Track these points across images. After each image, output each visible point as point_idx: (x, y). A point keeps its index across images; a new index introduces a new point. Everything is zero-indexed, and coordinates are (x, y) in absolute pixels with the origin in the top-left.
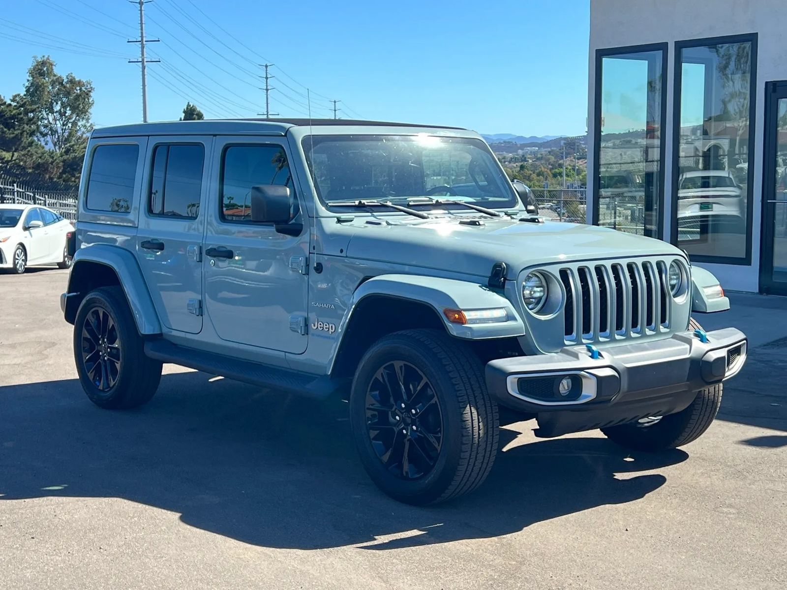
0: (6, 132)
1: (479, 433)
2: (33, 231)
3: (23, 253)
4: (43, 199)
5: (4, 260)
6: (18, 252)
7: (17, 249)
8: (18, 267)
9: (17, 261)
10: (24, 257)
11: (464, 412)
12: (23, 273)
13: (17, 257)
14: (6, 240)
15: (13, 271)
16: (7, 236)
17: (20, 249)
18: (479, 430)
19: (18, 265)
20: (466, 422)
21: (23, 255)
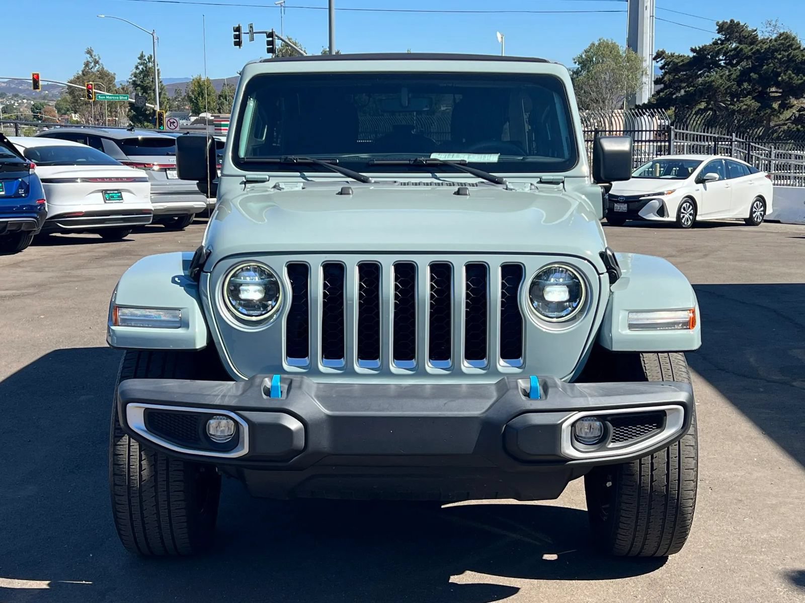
0: (793, 77)
1: (140, 475)
2: (708, 184)
3: (691, 207)
4: (769, 150)
5: (666, 213)
6: (684, 205)
7: (685, 202)
8: (683, 221)
9: (682, 215)
10: (692, 211)
11: (119, 443)
12: (690, 228)
13: (682, 210)
14: (672, 192)
15: (677, 225)
16: (672, 189)
17: (688, 202)
18: (141, 470)
19: (684, 219)
20: (120, 456)
21: (692, 209)
